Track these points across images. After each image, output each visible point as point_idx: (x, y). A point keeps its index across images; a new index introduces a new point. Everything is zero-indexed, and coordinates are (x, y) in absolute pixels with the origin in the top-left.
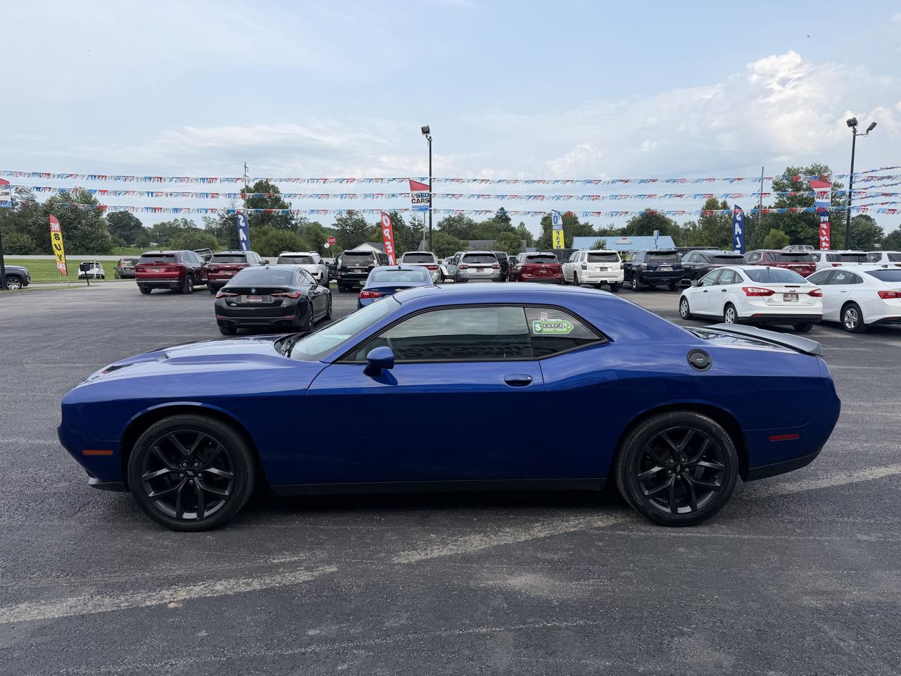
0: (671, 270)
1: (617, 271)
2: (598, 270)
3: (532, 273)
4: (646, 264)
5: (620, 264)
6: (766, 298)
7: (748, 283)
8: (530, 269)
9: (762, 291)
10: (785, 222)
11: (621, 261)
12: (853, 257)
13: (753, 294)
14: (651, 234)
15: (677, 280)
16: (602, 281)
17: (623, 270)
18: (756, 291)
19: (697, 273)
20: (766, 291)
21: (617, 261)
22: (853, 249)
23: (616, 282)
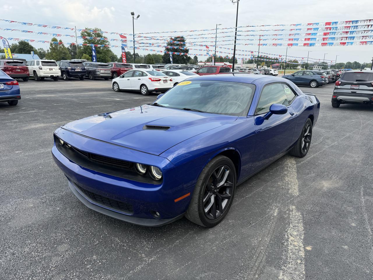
0: (81, 70)
1: (57, 71)
2: (48, 70)
3: (12, 71)
4: (70, 68)
5: (58, 67)
6: (158, 82)
7: (150, 76)
8: (10, 69)
9: (157, 79)
10: (88, 51)
11: (58, 66)
12: (142, 66)
13: (154, 81)
14: (30, 54)
15: (84, 75)
16: (51, 76)
17: (60, 70)
18: (154, 79)
19: (91, 72)
20: (158, 79)
21: (57, 66)
22: (143, 63)
23: (58, 76)
